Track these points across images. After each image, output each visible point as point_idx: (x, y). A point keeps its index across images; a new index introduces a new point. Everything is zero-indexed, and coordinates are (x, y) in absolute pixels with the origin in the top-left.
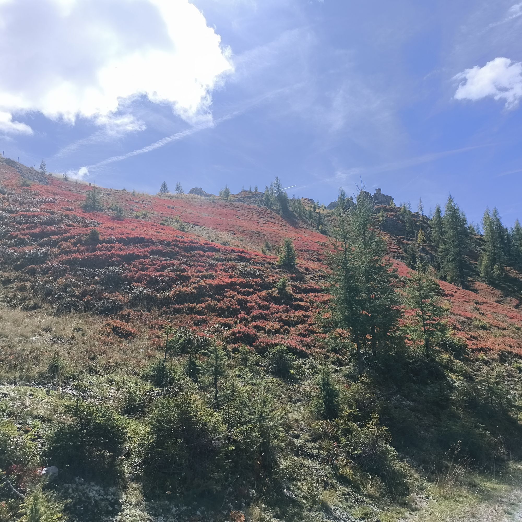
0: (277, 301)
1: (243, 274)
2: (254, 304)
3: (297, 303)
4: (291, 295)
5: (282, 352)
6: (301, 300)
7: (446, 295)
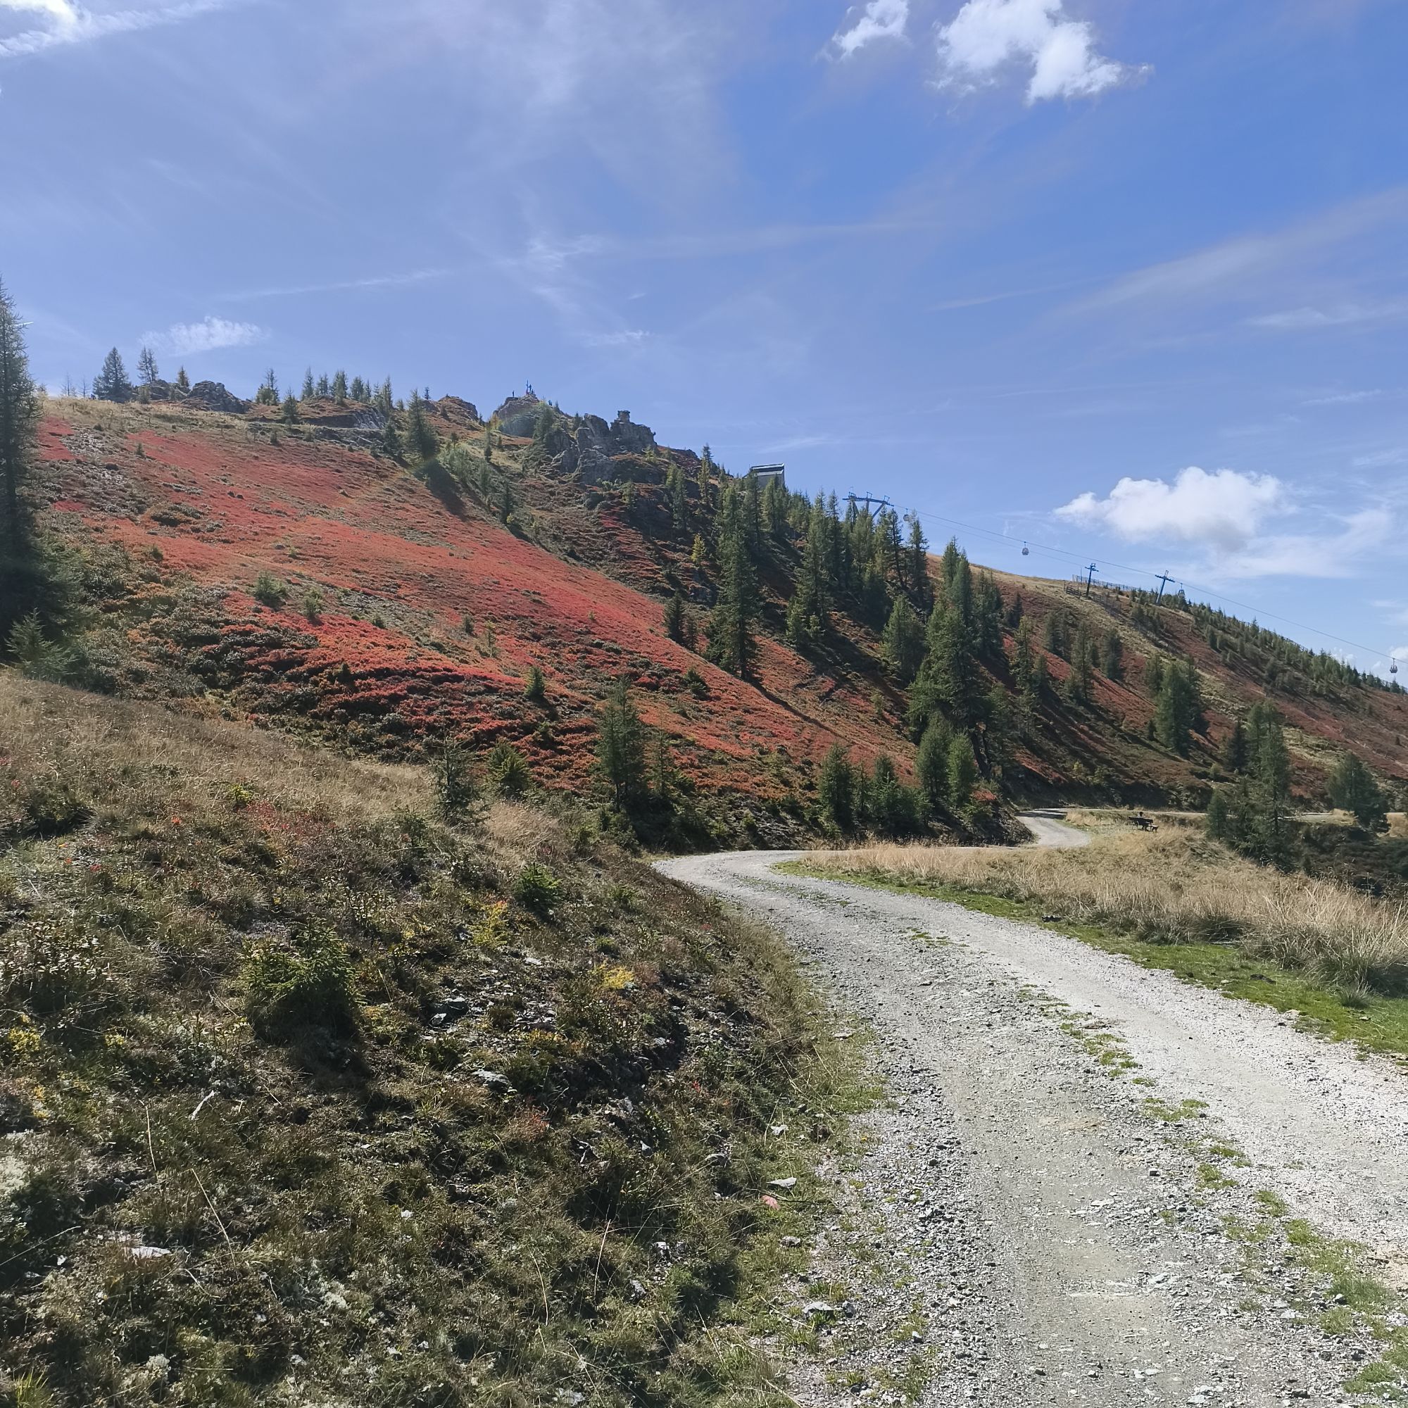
1: (503, 715)
2: (525, 750)
3: (560, 747)
4: (553, 738)
6: (563, 744)
7: (709, 699)
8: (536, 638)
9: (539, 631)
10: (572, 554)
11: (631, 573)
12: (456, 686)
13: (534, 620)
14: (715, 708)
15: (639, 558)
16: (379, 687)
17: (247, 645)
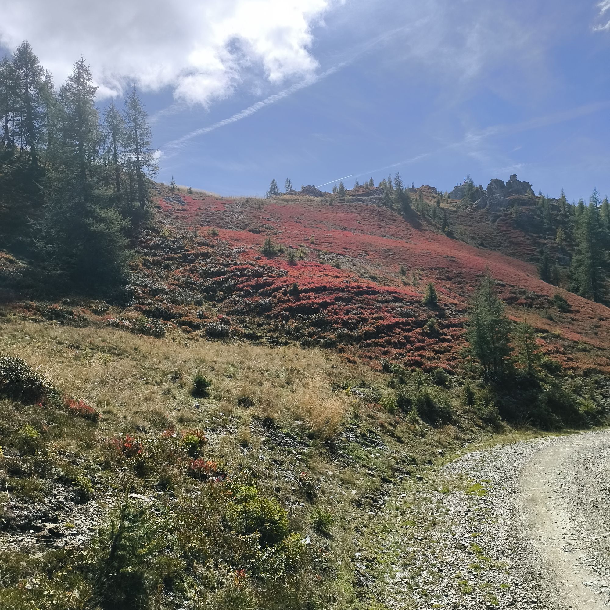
0: (429, 335)
1: (402, 315)
2: (414, 339)
3: (443, 337)
4: (438, 330)
5: (441, 372)
6: (446, 335)
7: (572, 312)
8: (449, 279)
9: (450, 275)
10: (482, 245)
11: (517, 252)
12: (372, 297)
13: (449, 270)
14: (577, 317)
15: (522, 244)
16: (315, 298)
17: (241, 276)
